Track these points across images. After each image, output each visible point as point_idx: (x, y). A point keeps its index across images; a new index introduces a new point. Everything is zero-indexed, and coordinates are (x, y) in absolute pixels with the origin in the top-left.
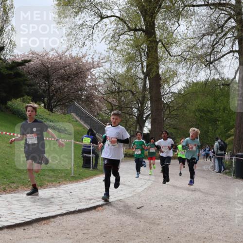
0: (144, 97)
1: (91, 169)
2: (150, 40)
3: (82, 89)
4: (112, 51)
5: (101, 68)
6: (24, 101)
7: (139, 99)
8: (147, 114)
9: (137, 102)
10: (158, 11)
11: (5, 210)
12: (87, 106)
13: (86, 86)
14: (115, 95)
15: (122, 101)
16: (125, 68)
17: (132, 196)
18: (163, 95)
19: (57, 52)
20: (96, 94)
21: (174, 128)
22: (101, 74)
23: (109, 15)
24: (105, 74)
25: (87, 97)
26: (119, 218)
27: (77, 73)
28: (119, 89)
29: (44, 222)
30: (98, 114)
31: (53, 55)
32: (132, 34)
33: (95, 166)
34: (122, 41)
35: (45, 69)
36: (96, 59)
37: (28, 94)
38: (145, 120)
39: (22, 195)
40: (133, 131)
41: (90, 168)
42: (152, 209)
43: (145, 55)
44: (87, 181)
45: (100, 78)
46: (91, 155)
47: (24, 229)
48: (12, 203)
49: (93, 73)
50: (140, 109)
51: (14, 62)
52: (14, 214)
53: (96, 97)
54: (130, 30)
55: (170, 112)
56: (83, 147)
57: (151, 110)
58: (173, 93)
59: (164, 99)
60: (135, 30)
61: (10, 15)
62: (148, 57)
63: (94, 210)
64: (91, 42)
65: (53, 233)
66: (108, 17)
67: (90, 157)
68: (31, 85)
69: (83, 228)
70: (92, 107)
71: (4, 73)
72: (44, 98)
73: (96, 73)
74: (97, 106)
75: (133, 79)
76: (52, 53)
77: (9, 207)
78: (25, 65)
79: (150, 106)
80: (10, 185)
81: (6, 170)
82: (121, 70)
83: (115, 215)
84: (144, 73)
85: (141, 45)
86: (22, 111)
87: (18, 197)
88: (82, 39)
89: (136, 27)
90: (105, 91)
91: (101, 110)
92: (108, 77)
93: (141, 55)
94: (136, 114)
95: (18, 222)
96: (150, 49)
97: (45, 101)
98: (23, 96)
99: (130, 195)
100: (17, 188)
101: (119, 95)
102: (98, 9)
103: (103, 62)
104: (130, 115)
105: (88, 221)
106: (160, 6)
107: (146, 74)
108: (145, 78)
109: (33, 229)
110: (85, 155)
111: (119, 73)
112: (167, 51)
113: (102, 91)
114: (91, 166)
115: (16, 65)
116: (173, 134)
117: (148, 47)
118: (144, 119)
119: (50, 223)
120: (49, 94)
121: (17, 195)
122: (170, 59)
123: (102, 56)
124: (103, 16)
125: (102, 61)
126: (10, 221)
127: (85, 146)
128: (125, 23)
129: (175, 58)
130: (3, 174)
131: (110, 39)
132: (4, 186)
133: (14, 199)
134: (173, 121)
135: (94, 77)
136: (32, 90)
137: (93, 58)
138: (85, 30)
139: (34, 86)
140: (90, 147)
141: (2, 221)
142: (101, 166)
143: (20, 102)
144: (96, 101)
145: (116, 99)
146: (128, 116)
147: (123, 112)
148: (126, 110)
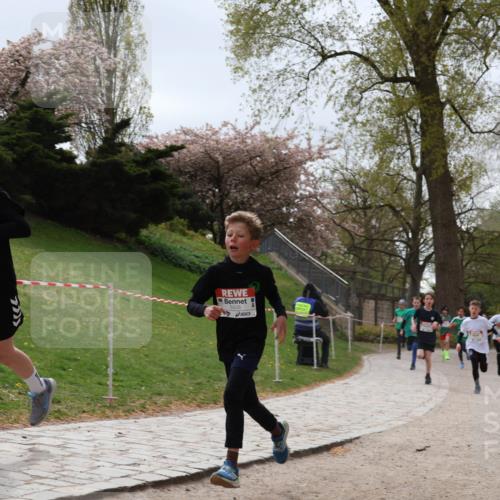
0: (418, 219)
1: (315, 367)
2: (427, 101)
3: (289, 203)
4: (346, 124)
5: (327, 160)
6: (173, 229)
7: (408, 223)
8: (426, 254)
9: (405, 231)
10: (441, 40)
11: (147, 451)
12: (301, 238)
13: (297, 197)
14: (358, 214)
15: (372, 228)
17: (404, 425)
18: (460, 214)
19: (234, 129)
20: (319, 212)
21: (486, 283)
23: (338, 51)
24: (334, 171)
25: (300, 220)
26: (380, 472)
27: (277, 171)
28: (365, 201)
30: (324, 254)
31: (227, 134)
32: (389, 88)
33: (324, 362)
34: (368, 104)
35: (213, 163)
36: (316, 143)
37: (181, 214)
38: (423, 267)
39: (178, 419)
40: (399, 289)
41: (313, 365)
42: (449, 452)
43: (416, 132)
44: (308, 392)
45: (325, 180)
46: (314, 339)
47: (187, 490)
48: (159, 436)
49: (311, 170)
50: (411, 243)
51: (149, 150)
52: (165, 457)
53: (319, 220)
54: (384, 79)
55: (476, 250)
56: (297, 323)
57: (434, 244)
58: (481, 210)
59: (462, 223)
60: (395, 80)
62: (423, 134)
63: (325, 453)
64: (303, 105)
65: (245, 498)
66: (337, 54)
67: (312, 343)
68: (186, 196)
69: (306, 490)
70: (310, 239)
71: (131, 172)
72: (212, 222)
73: (316, 170)
74: (321, 237)
75: (395, 183)
76: (224, 130)
77: (154, 443)
78: (172, 156)
79: (431, 236)
80: (154, 399)
81: (144, 368)
82: (369, 163)
83: (370, 463)
84: (415, 169)
85: (409, 110)
87: (171, 424)
88: (284, 100)
89: (395, 75)
90: (336, 208)
91: (328, 247)
92: (341, 177)
93: (408, 132)
94: (404, 253)
95: (174, 474)
96: (429, 120)
97: (216, 227)
98: (170, 218)
99: (400, 423)
100: (168, 404)
101: (365, 215)
102: (316, 39)
103: (331, 149)
104: (391, 255)
105: (315, 474)
107: (421, 171)
108: (419, 179)
109: (203, 490)
110: (301, 337)
111: (363, 169)
112: (464, 122)
113: (328, 206)
114: (315, 361)
115: (154, 155)
117: (423, 114)
118: (421, 263)
120: (222, 213)
121: (168, 419)
122: (471, 139)
123: (329, 135)
124: (326, 52)
125: (328, 146)
126: (159, 472)
127: (300, 319)
128: (374, 67)
129: (482, 135)
130: (138, 376)
131: (342, 100)
132: (142, 401)
133: (163, 428)
134: (481, 268)
135: (312, 178)
136: (188, 207)
137: (309, 139)
139: (190, 196)
140: (311, 321)
141: (141, 473)
142: (336, 360)
143: (164, 231)
144: (318, 227)
145: (360, 223)
146: (387, 259)
147: (375, 249)
148: (382, 245)
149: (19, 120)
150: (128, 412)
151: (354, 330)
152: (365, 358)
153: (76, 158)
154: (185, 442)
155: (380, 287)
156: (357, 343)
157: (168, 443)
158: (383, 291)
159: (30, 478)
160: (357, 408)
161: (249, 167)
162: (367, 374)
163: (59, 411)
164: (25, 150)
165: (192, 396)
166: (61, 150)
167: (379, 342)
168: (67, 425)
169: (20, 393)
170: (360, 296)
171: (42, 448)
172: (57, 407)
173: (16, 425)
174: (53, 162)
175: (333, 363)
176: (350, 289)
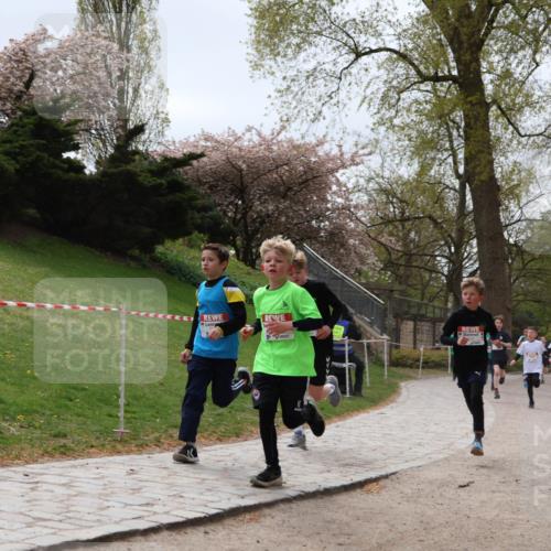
0: (461, 231)
1: (348, 395)
2: (471, 102)
3: (320, 216)
4: (383, 128)
5: (361, 167)
6: (191, 245)
7: (449, 236)
8: (470, 270)
9: (447, 243)
10: (486, 34)
11: (162, 489)
12: (333, 253)
13: (328, 209)
14: (396, 227)
15: (411, 242)
16: (416, 166)
17: (446, 459)
18: (507, 226)
19: (259, 134)
20: (352, 225)
21: (535, 302)
22: (362, 181)
23: (374, 48)
24: (370, 180)
25: (332, 234)
26: (419, 511)
27: (307, 181)
28: (403, 213)
29: (248, 516)
30: (359, 272)
31: (250, 140)
32: (429, 88)
33: (357, 390)
34: (406, 105)
35: (235, 171)
37: (200, 229)
40: (441, 309)
41: (346, 393)
42: (494, 488)
43: (459, 136)
44: (339, 423)
45: (359, 190)
46: (346, 365)
47: (206, 533)
48: (175, 473)
49: (343, 179)
50: (453, 258)
51: (166, 159)
52: (181, 497)
53: (352, 233)
54: (424, 78)
55: (525, 265)
57: (480, 259)
58: (531, 221)
59: (510, 235)
60: (436, 79)
62: (467, 138)
63: (359, 491)
64: (335, 108)
65: (270, 541)
66: (372, 51)
67: (344, 369)
68: (205, 209)
69: (337, 532)
70: (342, 255)
71: (146, 183)
72: (234, 237)
73: (349, 179)
74: (355, 252)
75: (435, 191)
76: (248, 135)
77: (170, 481)
78: (191, 165)
79: (475, 250)
80: (170, 432)
81: (159, 397)
83: (408, 501)
84: (458, 176)
85: (451, 111)
86: (188, 267)
88: (314, 103)
89: (437, 73)
90: (371, 220)
91: (363, 263)
92: (376, 186)
93: (450, 136)
94: (446, 269)
95: (192, 515)
96: (472, 122)
97: (239, 243)
98: (190, 233)
99: (441, 456)
101: (403, 226)
102: (348, 35)
103: (364, 155)
104: (431, 271)
105: (347, 514)
106: (492, 21)
107: (465, 179)
108: (463, 187)
109: (224, 533)
111: (400, 177)
112: (512, 124)
113: (363, 219)
114: (348, 388)
115: (172, 164)
116: (535, 314)
117: (466, 116)
119: (262, 519)
120: (246, 227)
122: (519, 143)
123: (363, 141)
124: (360, 49)
125: (361, 152)
126: (175, 513)
128: (413, 64)
129: (532, 138)
130: (152, 407)
131: (378, 101)
132: (157, 435)
134: (531, 285)
135: (344, 189)
136: (208, 220)
138: (320, 82)
139: (211, 209)
140: (344, 345)
141: (155, 513)
142: (369, 388)
143: (182, 247)
144: (351, 241)
145: (397, 236)
146: (427, 275)
147: (414, 264)
148: (422, 261)
149: (23, 127)
150: (141, 446)
151: (390, 354)
152: (402, 384)
153: (85, 167)
154: (204, 480)
155: (419, 306)
156: (394, 369)
157: (186, 480)
158: (423, 312)
159: (31, 520)
160: (394, 440)
161: (275, 176)
162: (404, 402)
163: (64, 446)
164: (30, 159)
165: (211, 429)
166: (68, 158)
167: (418, 367)
168: (73, 462)
169: (22, 427)
170: (396, 316)
171: (45, 487)
172: (63, 441)
173: (17, 461)
174: (60, 172)
175: (368, 391)
176: (386, 309)
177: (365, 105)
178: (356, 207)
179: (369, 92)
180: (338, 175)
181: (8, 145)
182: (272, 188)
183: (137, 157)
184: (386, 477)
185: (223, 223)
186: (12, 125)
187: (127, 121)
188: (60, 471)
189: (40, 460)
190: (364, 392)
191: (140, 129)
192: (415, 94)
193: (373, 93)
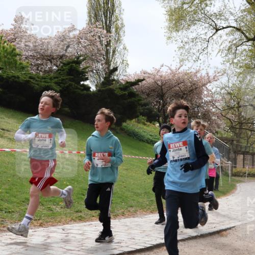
3: (199, 106)
4: (228, 64)
5: (217, 83)
6: (139, 122)
11: (125, 236)
13: (202, 103)
14: (235, 110)
15: (242, 117)
20: (214, 110)
23: (224, 26)
24: (222, 88)
25: (204, 115)
27: (192, 90)
28: (238, 104)
30: (217, 132)
31: (166, 72)
32: (251, 44)
33: (216, 188)
34: (240, 52)
35: (159, 87)
36: (211, 74)
37: (143, 114)
39: (140, 219)
45: (217, 94)
48: (131, 228)
49: (210, 88)
51: (127, 82)
52: (134, 239)
53: (214, 114)
54: (249, 40)
60: (254, 40)
61: (121, 33)
63: (217, 235)
64: (206, 55)
66: (223, 28)
68: (145, 105)
70: (209, 124)
71: (118, 94)
72: (159, 118)
74: (216, 123)
77: (128, 232)
78: (139, 85)
80: (129, 209)
81: (124, 193)
83: (240, 240)
86: (137, 132)
87: (137, 222)
90: (223, 107)
91: (219, 127)
92: (226, 92)
95: (139, 248)
97: (161, 120)
98: (137, 117)
100: (136, 212)
101: (238, 110)
102: (212, 21)
104: (251, 131)
113: (219, 107)
115: (130, 85)
120: (164, 113)
121: (136, 219)
123: (218, 70)
124: (218, 27)
125: (218, 75)
126: (130, 246)
130: (120, 198)
131: (226, 51)
132: (123, 210)
133: (134, 224)
135: (210, 93)
136: (146, 110)
138: (199, 44)
139: (148, 105)
141: (122, 247)
142: (223, 187)
143: (135, 123)
144: (213, 118)
145: (235, 114)
146: (250, 133)
147: (244, 127)
148: (247, 126)
149: (63, 71)
150: (115, 215)
151: (232, 170)
152: (238, 185)
153: (90, 88)
154: (144, 231)
155: (246, 147)
156: (233, 177)
157: (136, 231)
158: (248, 150)
159: (66, 250)
160: (233, 211)
161: (178, 88)
162: (238, 193)
163: (81, 216)
164: (66, 85)
165: (148, 207)
166: (83, 84)
167: (245, 176)
168: (84, 224)
169: (62, 208)
170: (235, 152)
171: (72, 235)
172: (80, 214)
173: (60, 224)
174: (79, 91)
175: (222, 188)
176: (230, 149)
177: (220, 53)
178: (215, 101)
179: (222, 47)
180: (207, 86)
181: (56, 79)
182: (177, 94)
183: (114, 82)
184: (230, 229)
185: (154, 111)
186: (58, 70)
187: (109, 65)
188: (79, 228)
189: (70, 223)
190: (220, 188)
191: (115, 69)
192: (244, 47)
193: (224, 48)
